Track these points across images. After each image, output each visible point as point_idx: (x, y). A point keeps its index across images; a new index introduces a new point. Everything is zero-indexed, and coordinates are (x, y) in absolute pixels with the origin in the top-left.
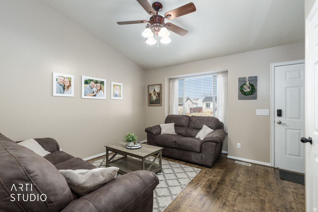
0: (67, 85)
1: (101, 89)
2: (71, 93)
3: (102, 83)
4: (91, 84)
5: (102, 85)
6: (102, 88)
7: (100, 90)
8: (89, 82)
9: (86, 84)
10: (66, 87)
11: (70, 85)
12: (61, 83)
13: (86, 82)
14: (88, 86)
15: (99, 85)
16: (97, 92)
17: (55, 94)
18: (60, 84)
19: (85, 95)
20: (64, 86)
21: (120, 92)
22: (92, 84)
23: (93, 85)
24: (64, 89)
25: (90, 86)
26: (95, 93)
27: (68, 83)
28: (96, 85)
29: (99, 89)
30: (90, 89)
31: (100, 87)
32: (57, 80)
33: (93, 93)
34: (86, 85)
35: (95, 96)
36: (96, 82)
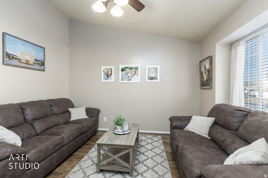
0: (109, 74)
1: (135, 73)
2: (112, 79)
3: (137, 68)
4: (126, 71)
5: (136, 70)
6: (136, 73)
7: (134, 75)
8: (125, 70)
9: (123, 71)
10: (109, 75)
11: (112, 74)
12: (106, 73)
13: (123, 70)
14: (124, 72)
15: (133, 70)
16: (132, 77)
17: (103, 81)
18: (105, 74)
19: (122, 80)
20: (108, 74)
22: (127, 71)
23: (128, 72)
24: (108, 77)
25: (126, 73)
26: (130, 78)
27: (111, 72)
28: (130, 71)
29: (133, 74)
30: (126, 75)
31: (134, 72)
32: (104, 71)
33: (129, 77)
34: (122, 72)
35: (130, 80)
36: (131, 69)
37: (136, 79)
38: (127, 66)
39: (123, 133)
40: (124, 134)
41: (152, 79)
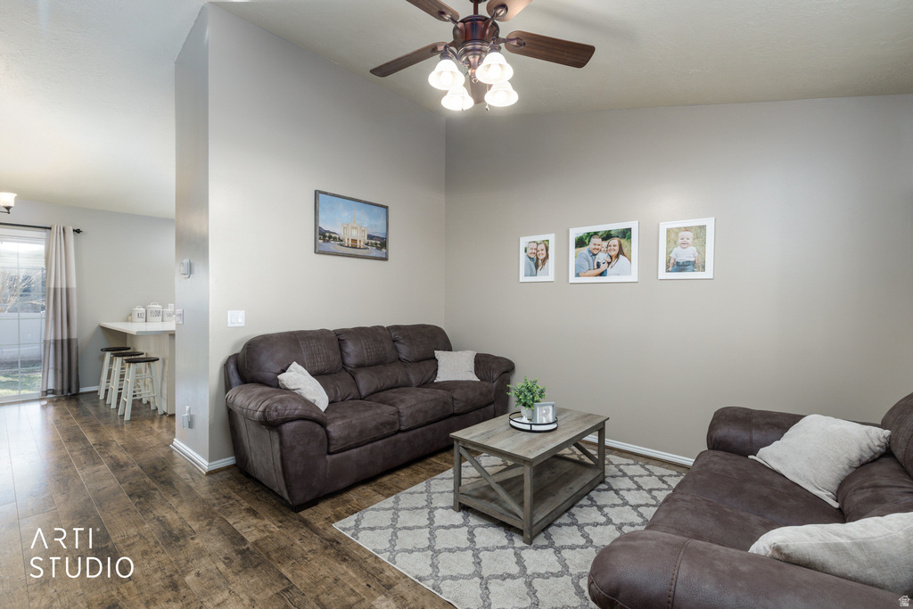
0: (541, 257)
1: (621, 252)
2: (549, 273)
3: (626, 234)
4: (591, 246)
5: (623, 241)
6: (625, 250)
7: (617, 256)
8: (587, 241)
9: (581, 247)
10: (540, 261)
11: (547, 257)
12: (532, 256)
13: (580, 243)
14: (584, 250)
15: (615, 241)
16: (609, 263)
18: (530, 258)
19: (578, 275)
20: (538, 259)
21: (702, 252)
22: (595, 245)
23: (597, 247)
24: (537, 266)
25: (590, 251)
26: (603, 267)
27: (544, 252)
28: (605, 244)
29: (613, 253)
30: (590, 258)
31: (617, 248)
32: (526, 251)
33: (598, 266)
34: (578, 249)
35: (602, 274)
36: (607, 236)
37: (626, 272)
38: (592, 229)
39: (528, 427)
40: (531, 431)
41: (681, 267)
